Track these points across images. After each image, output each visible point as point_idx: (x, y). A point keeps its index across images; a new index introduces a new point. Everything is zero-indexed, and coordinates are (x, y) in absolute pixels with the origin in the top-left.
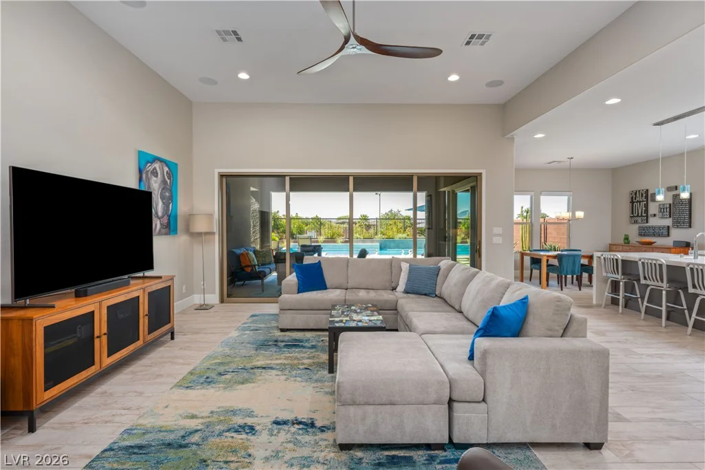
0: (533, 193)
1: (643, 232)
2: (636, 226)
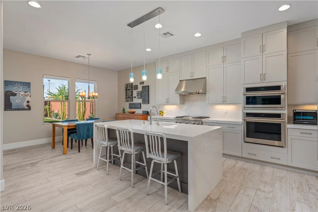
0: (69, 79)
1: (131, 106)
2: (128, 103)
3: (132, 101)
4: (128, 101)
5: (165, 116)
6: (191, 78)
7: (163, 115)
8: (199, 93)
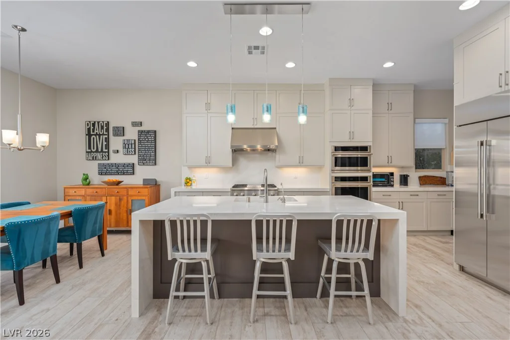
3: (109, 159)
4: (94, 159)
5: (195, 186)
6: (253, 127)
7: (191, 184)
8: (269, 150)
